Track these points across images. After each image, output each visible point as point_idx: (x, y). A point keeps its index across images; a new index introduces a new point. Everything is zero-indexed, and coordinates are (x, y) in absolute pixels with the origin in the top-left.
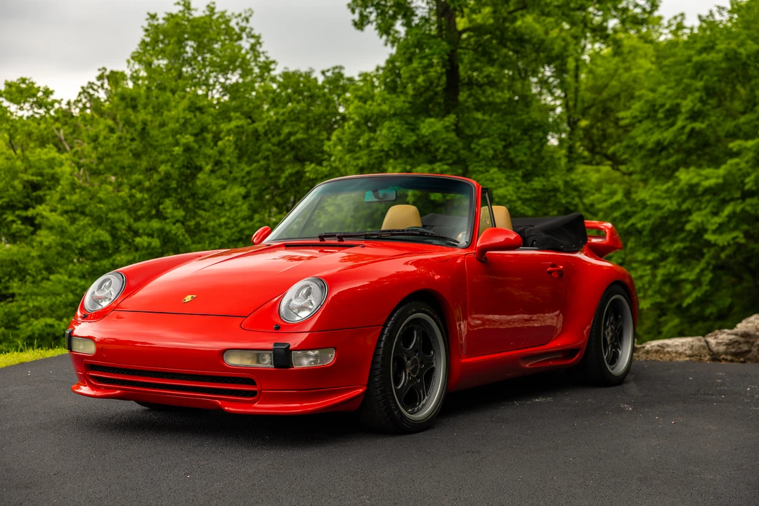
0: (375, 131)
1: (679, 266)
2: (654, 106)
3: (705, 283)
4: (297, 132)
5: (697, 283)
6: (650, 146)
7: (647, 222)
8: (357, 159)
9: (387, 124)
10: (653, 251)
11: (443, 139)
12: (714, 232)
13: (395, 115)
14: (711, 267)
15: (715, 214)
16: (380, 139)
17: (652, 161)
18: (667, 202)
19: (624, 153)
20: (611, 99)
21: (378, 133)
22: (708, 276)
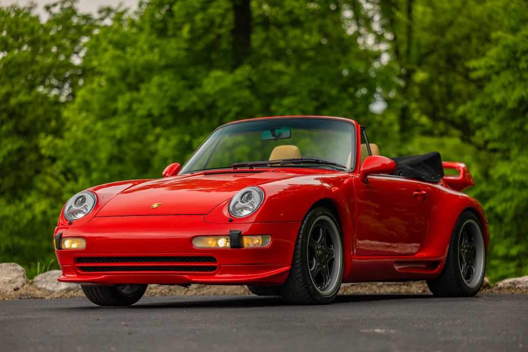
0: (138, 89)
2: (515, 52)
4: (18, 92)
6: (511, 105)
7: (509, 205)
8: (114, 127)
9: (156, 79)
10: (517, 243)
11: (234, 99)
13: (167, 67)
16: (146, 100)
17: (514, 125)
19: (477, 115)
20: (457, 42)
21: (143, 93)
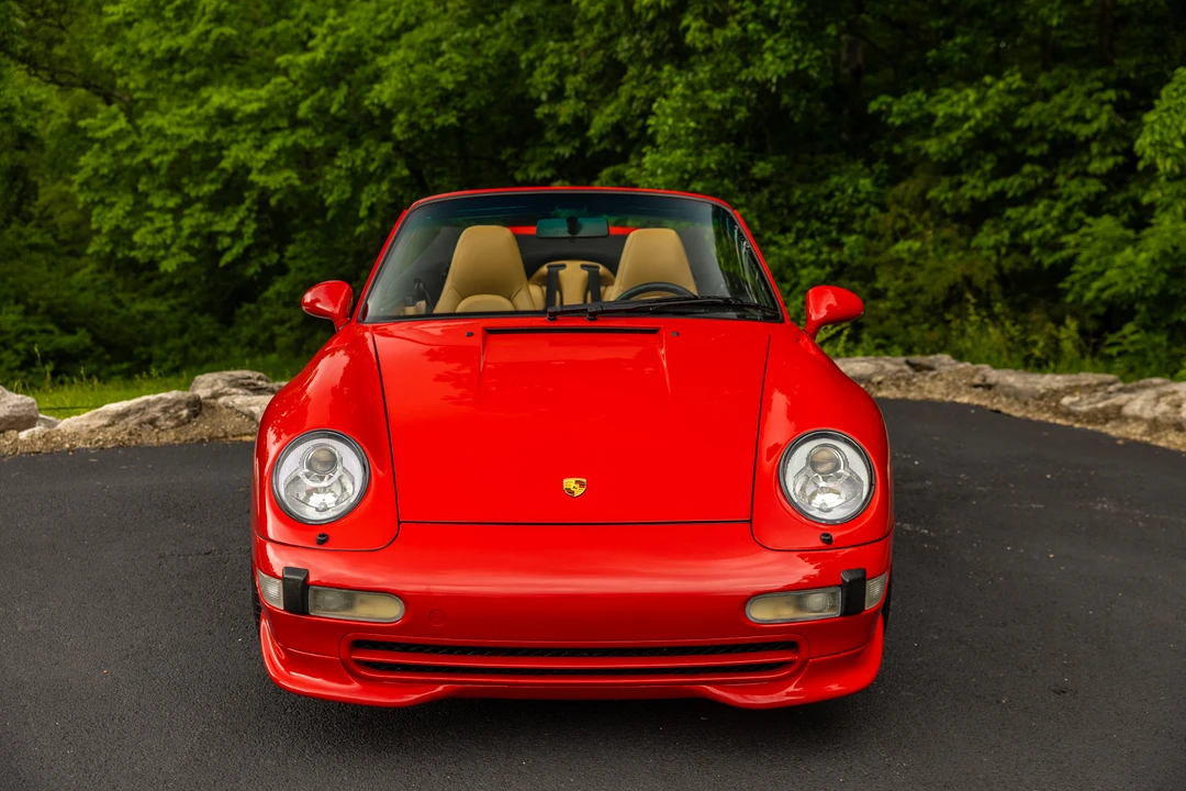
1: (210, 215)
3: (246, 237)
5: (236, 235)
12: (261, 171)
14: (253, 215)
15: (259, 148)
18: (191, 131)
19: (116, 62)
22: (251, 227)
